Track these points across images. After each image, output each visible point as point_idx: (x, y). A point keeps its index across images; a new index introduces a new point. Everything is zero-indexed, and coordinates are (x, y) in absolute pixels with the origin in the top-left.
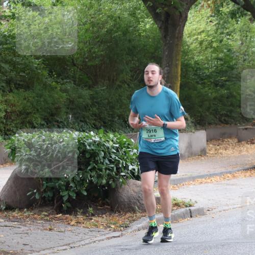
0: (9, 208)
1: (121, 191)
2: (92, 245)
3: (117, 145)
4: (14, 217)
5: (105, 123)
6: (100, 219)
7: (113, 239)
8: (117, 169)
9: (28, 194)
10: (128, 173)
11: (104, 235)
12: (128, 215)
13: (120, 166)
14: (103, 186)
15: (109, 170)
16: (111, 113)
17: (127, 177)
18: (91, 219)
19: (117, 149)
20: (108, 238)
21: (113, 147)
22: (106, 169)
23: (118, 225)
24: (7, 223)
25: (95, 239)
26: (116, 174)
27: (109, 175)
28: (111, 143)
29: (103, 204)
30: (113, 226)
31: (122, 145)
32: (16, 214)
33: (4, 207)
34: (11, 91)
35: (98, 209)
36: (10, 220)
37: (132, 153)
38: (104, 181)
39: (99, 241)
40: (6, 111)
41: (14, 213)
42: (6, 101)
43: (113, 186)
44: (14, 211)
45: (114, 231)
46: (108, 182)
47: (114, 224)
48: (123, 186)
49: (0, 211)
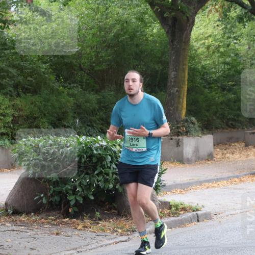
0: (16, 212)
2: (99, 249)
4: (21, 221)
6: (107, 224)
7: (120, 243)
9: (35, 198)
11: (111, 239)
14: (111, 191)
15: (116, 174)
18: (98, 223)
20: (115, 243)
21: (120, 152)
22: (113, 173)
23: (125, 229)
24: (14, 228)
25: (102, 244)
27: (116, 179)
28: (118, 147)
29: (110, 209)
30: (120, 231)
32: (23, 218)
33: (12, 212)
34: (18, 95)
35: (104, 214)
36: (17, 225)
38: (111, 186)
39: (106, 245)
40: (13, 116)
41: (21, 218)
42: (13, 106)
43: (120, 190)
44: (21, 216)
45: (121, 236)
46: (115, 187)
47: (121, 228)
49: (8, 215)
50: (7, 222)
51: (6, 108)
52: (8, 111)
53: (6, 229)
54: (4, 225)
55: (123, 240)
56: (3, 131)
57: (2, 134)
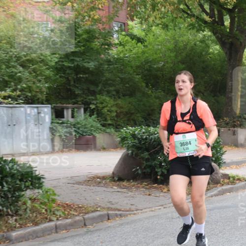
0: (120, 179)
4: (124, 185)
9: (133, 170)
24: (119, 190)
32: (125, 183)
33: (117, 179)
34: (119, 98)
36: (121, 188)
40: (116, 112)
42: (116, 105)
44: (124, 181)
49: (114, 181)
50: (114, 185)
51: (112, 106)
52: (113, 109)
53: (114, 190)
54: (112, 188)
56: (110, 122)
57: (109, 125)
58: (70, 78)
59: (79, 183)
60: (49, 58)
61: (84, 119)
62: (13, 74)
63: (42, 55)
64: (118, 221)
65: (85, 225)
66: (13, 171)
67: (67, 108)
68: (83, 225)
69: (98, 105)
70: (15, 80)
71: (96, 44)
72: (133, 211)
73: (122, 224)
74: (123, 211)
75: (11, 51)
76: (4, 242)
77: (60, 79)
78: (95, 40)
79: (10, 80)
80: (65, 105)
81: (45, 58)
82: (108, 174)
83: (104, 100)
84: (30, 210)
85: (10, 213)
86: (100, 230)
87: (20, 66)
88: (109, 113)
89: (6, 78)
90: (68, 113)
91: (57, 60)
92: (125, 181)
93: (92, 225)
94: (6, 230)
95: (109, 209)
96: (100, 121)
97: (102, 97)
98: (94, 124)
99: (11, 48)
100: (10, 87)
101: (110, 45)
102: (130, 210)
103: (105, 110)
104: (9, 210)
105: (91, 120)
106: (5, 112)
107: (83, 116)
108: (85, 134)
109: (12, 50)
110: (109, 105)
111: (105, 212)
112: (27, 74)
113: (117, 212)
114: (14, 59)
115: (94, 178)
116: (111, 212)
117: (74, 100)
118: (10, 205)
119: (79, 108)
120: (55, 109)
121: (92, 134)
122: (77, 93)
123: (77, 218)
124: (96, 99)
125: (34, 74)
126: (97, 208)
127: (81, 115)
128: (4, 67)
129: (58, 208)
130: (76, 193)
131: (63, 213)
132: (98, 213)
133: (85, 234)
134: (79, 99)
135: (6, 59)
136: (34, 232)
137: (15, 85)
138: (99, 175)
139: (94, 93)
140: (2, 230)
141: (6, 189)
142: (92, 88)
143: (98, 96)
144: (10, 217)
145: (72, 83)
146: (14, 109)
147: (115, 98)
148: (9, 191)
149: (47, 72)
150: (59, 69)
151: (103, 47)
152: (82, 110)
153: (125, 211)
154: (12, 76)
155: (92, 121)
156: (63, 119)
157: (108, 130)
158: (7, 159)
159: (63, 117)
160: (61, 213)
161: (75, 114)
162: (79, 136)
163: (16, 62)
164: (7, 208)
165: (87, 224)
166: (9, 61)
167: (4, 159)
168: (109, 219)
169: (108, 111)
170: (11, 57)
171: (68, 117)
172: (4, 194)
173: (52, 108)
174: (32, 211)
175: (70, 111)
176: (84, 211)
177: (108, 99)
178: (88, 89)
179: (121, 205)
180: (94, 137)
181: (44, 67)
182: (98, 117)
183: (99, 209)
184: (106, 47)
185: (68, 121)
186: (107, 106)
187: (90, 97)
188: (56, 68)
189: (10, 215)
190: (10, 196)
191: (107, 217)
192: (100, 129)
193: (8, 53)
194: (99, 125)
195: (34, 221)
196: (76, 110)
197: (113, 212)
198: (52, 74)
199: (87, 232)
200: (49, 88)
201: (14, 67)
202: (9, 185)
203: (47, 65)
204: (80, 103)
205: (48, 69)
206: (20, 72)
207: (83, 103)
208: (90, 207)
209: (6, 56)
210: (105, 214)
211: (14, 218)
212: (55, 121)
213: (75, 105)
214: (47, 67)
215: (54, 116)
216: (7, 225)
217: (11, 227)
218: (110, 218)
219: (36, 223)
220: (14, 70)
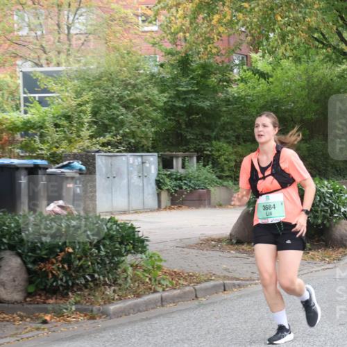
0: (239, 242)
1: (334, 229)
2: (309, 274)
3: (331, 191)
4: (243, 249)
5: (320, 172)
6: (316, 253)
7: (328, 270)
8: (331, 211)
10: (340, 215)
11: (320, 266)
12: (341, 250)
13: (334, 208)
14: (319, 225)
15: (324, 211)
16: (325, 163)
17: (340, 218)
18: (309, 253)
19: (331, 194)
20: (323, 269)
21: (327, 192)
22: (321, 211)
23: (332, 258)
24: (238, 255)
25: (312, 270)
26: (330, 216)
27: (324, 216)
28: (326, 188)
29: (318, 241)
30: (327, 259)
31: (335, 191)
32: (245, 247)
33: (235, 242)
34: (239, 144)
35: (314, 245)
36: (240, 252)
37: (344, 198)
38: (320, 221)
39: (316, 271)
40: (236, 161)
41: (243, 247)
42: (236, 152)
43: (328, 225)
44: (243, 245)
45: (329, 263)
46: (323, 223)
47: (328, 258)
48: (336, 225)
49: (232, 244)
50: (231, 249)
51: (230, 154)
52: (231, 157)
53: (231, 255)
54: (229, 252)
55: (330, 267)
56: (227, 173)
57: (227, 176)
58: (181, 121)
59: (190, 247)
60: (157, 97)
61: (197, 170)
62: (115, 116)
63: (148, 94)
64: (236, 292)
65: (196, 297)
66: (111, 232)
67: (177, 157)
68: (194, 297)
69: (213, 153)
70: (116, 123)
71: (213, 80)
72: (254, 280)
73: (241, 297)
74: (242, 280)
75: (113, 90)
76: (100, 317)
77: (168, 123)
78: (212, 76)
79: (111, 124)
80: (174, 153)
81: (152, 98)
82: (224, 236)
83: (220, 147)
84: (131, 279)
85: (108, 282)
86: (214, 303)
87: (123, 107)
88: (227, 162)
89: (106, 122)
90: (177, 163)
91: (165, 100)
92: (245, 245)
93: (204, 297)
94: (102, 303)
95: (225, 277)
96: (216, 173)
97: (218, 143)
98: (209, 175)
99: (113, 86)
100: (109, 133)
101: (229, 81)
102: (251, 279)
103: (222, 159)
104: (106, 279)
105: (205, 171)
106: (104, 161)
107: (195, 166)
108: (197, 188)
109: (113, 88)
110: (227, 153)
111: (221, 282)
112: (130, 116)
113: (235, 282)
114: (116, 100)
115: (208, 240)
116: (228, 282)
117: (185, 148)
118: (108, 273)
119: (191, 157)
120: (163, 158)
121: (206, 188)
122: (188, 137)
123: (187, 289)
124: (211, 146)
125: (139, 117)
126: (211, 276)
127: (193, 165)
128: (104, 108)
129: (165, 277)
130: (185, 258)
131: (170, 282)
132: (212, 283)
133: (196, 308)
134: (191, 146)
135: (107, 99)
136: (136, 305)
137: (116, 130)
138: (214, 237)
139: (208, 139)
140: (98, 302)
141: (103, 253)
142: (207, 133)
143: (214, 142)
144: (107, 287)
145: (183, 126)
146: (114, 158)
147: (234, 144)
148: (107, 256)
149: (154, 114)
150: (169, 110)
151: (221, 83)
152: (195, 159)
153: (245, 280)
154: (113, 119)
155: (207, 173)
156: (172, 170)
157: (225, 183)
158: (105, 217)
159: (172, 168)
160: (168, 283)
161: (186, 164)
162: (191, 191)
163: (118, 102)
164: (104, 277)
165: (198, 296)
166: (109, 102)
167: (102, 217)
168: (225, 290)
169: (226, 160)
170: (113, 96)
171: (177, 168)
172: (101, 259)
173: (159, 157)
174: (134, 280)
175: (180, 160)
176: (195, 280)
177: (225, 145)
178: (202, 134)
179: (240, 274)
180: (209, 191)
181: (151, 109)
182: (213, 168)
183: (213, 278)
184: (225, 83)
185: (178, 172)
186: (224, 155)
187: (204, 144)
188: (165, 109)
189: (107, 285)
190: (108, 262)
191: (223, 288)
192: (216, 182)
193: (108, 92)
194: (214, 177)
195: (136, 292)
196: (187, 159)
197: (230, 282)
198: (159, 116)
199: (199, 306)
200: (156, 133)
201: (115, 108)
202: (108, 248)
203: (154, 106)
204: (192, 150)
205: (155, 110)
206: (122, 115)
207: (195, 151)
208: (203, 275)
209: (107, 96)
210: (221, 284)
211: (113, 288)
212: (162, 172)
213: (187, 153)
214: (154, 108)
215: (161, 167)
216: (103, 296)
217: (109, 299)
218: (227, 289)
219: (138, 294)
220: (115, 112)
